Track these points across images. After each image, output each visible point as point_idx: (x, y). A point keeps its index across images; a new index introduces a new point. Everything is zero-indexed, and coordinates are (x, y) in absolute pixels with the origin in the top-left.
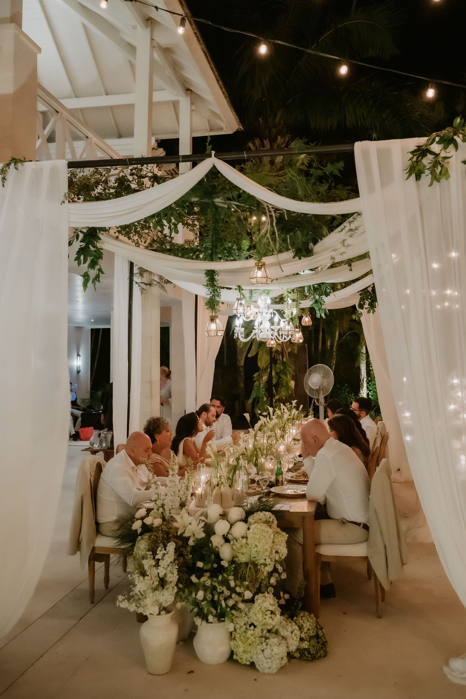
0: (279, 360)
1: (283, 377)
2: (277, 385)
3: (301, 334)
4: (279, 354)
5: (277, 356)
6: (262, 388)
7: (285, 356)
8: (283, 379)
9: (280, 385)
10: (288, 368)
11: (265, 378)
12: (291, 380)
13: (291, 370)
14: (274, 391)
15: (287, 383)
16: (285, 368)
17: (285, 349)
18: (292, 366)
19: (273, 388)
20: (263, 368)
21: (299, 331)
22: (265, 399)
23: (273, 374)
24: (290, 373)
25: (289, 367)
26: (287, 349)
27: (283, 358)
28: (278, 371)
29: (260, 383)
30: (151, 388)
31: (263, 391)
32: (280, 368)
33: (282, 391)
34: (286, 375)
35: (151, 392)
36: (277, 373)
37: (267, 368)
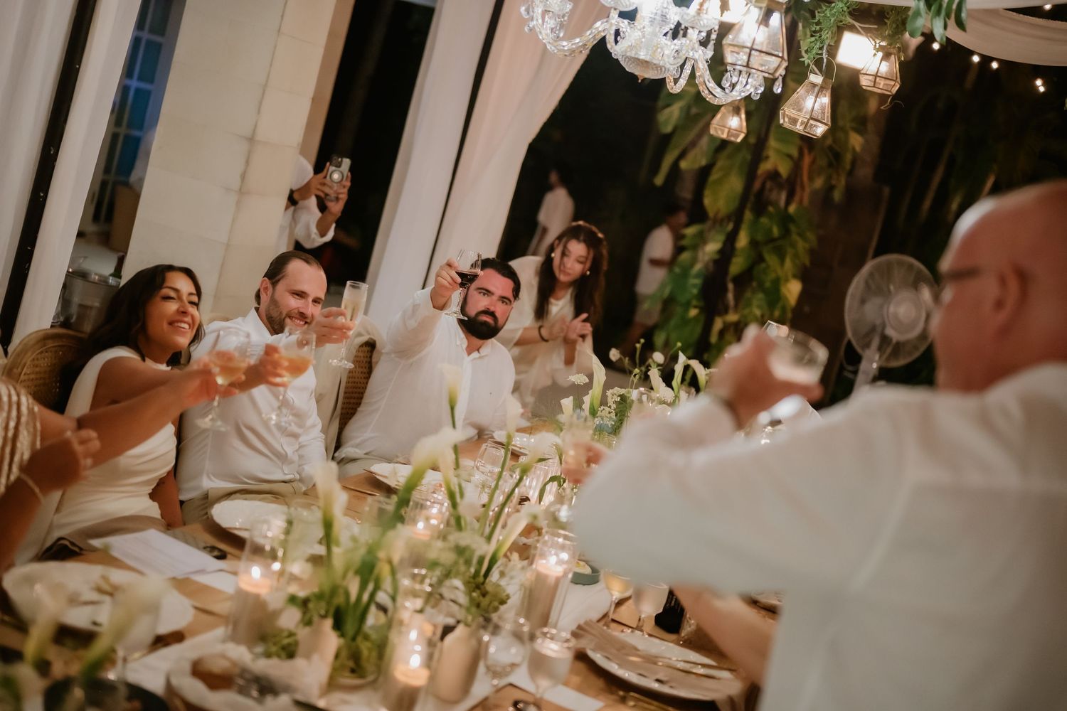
0: (775, 204)
1: (771, 259)
2: (743, 281)
3: (825, 100)
4: (780, 187)
5: (771, 190)
6: (697, 276)
7: (797, 198)
8: (768, 267)
9: (754, 284)
10: (795, 237)
11: (712, 247)
12: (795, 276)
13: (801, 245)
14: (730, 296)
15: (777, 283)
16: (786, 233)
17: (805, 178)
18: (811, 236)
19: (731, 286)
20: (717, 213)
21: (822, 88)
22: (693, 312)
23: (743, 241)
24: (796, 256)
25: (800, 235)
26: (811, 179)
27: (788, 203)
28: (760, 237)
29: (694, 261)
30: (247, 162)
31: (694, 286)
32: (770, 230)
33: (755, 302)
34: (782, 259)
35: (243, 177)
36: (754, 243)
37: (729, 218)
